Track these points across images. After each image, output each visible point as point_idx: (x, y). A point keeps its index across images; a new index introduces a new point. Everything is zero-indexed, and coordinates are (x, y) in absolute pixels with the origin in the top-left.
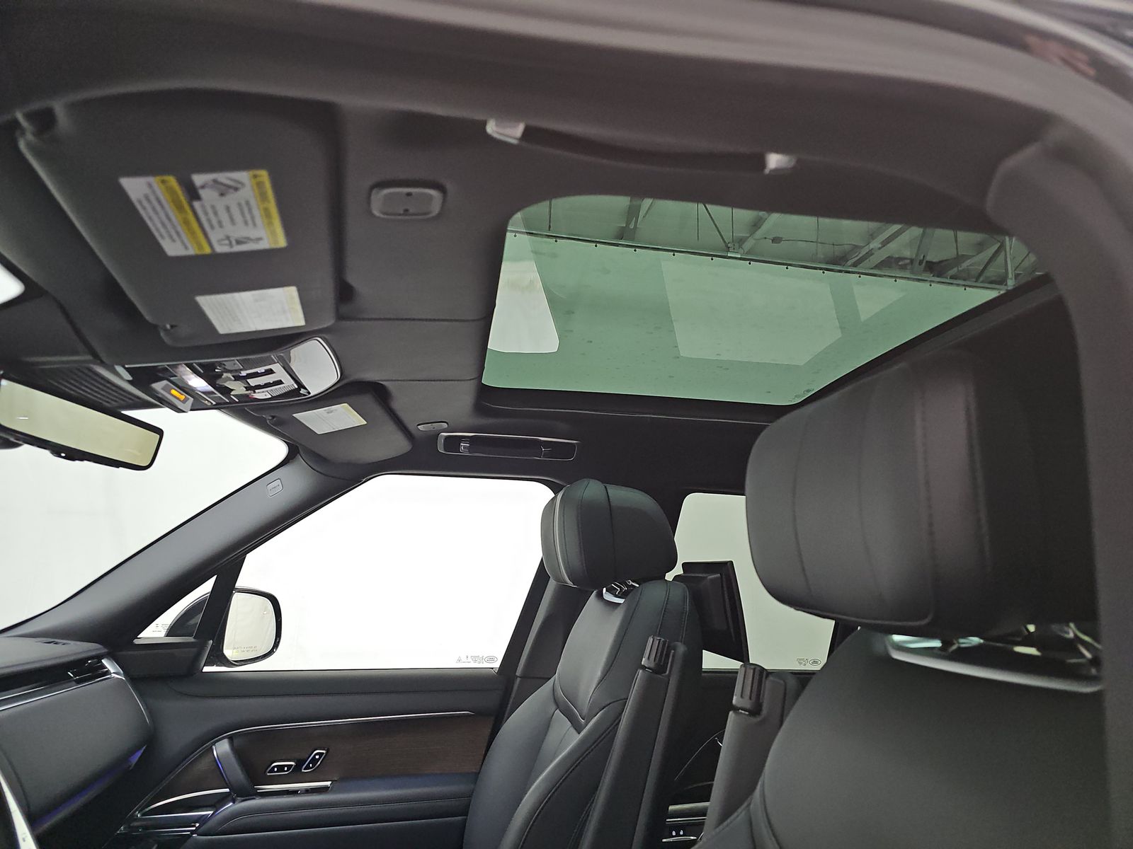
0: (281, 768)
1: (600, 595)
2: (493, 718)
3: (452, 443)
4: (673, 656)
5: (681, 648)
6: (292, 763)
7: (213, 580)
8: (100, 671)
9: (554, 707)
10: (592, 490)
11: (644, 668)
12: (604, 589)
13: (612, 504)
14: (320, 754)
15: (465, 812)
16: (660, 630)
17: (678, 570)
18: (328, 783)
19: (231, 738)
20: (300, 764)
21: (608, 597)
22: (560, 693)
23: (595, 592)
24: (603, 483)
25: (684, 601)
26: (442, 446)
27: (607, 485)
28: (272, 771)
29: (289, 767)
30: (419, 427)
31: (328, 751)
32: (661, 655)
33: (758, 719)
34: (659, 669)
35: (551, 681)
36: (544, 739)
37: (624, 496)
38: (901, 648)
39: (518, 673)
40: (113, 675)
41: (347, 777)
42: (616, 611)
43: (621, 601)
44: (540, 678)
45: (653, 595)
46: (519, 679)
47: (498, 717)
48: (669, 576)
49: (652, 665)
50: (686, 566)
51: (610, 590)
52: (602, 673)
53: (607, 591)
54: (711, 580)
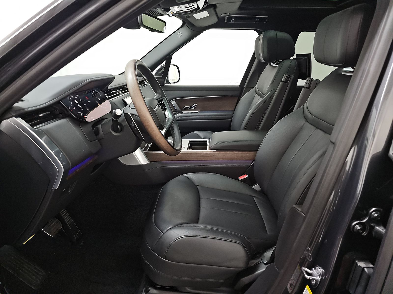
0: (187, 108)
1: (270, 64)
2: (238, 97)
3: (229, 19)
4: (290, 78)
5: (293, 77)
6: (189, 107)
7: (165, 61)
8: (144, 84)
9: (255, 94)
10: (272, 33)
11: (282, 81)
12: (272, 63)
13: (278, 37)
14: (196, 105)
15: (231, 118)
16: (287, 72)
17: (294, 57)
18: (198, 112)
19: (175, 100)
20: (191, 107)
21: (273, 65)
22: (257, 90)
23: (269, 63)
24: (275, 31)
25: (295, 65)
26: (226, 20)
27: (277, 32)
28: (185, 108)
29: (189, 108)
30: (221, 15)
31: (197, 104)
32: (287, 79)
33: (309, 89)
34: (286, 82)
35: (255, 87)
36: (253, 101)
37: (281, 35)
38: (345, 72)
39: (245, 86)
40: (147, 85)
41: (202, 110)
42: (275, 69)
43: (277, 65)
44: (251, 87)
45: (287, 63)
46: (245, 88)
47: (239, 97)
48: (292, 58)
49: (284, 80)
50: (297, 55)
51: (274, 63)
52: (271, 83)
53: (273, 63)
54: (304, 59)
